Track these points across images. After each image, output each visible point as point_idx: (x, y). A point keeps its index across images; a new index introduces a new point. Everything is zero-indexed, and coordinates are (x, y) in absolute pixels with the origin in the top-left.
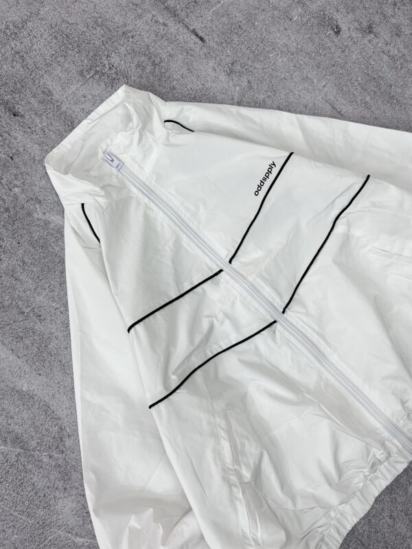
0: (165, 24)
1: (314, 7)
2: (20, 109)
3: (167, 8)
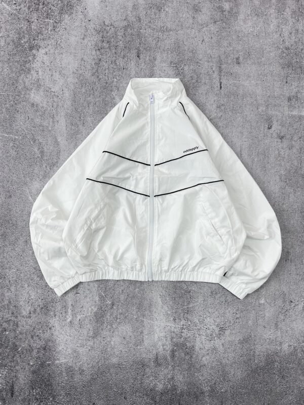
0: (214, 72)
1: (270, 112)
2: (141, 56)
3: (220, 67)
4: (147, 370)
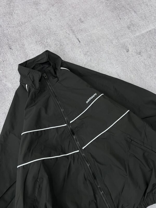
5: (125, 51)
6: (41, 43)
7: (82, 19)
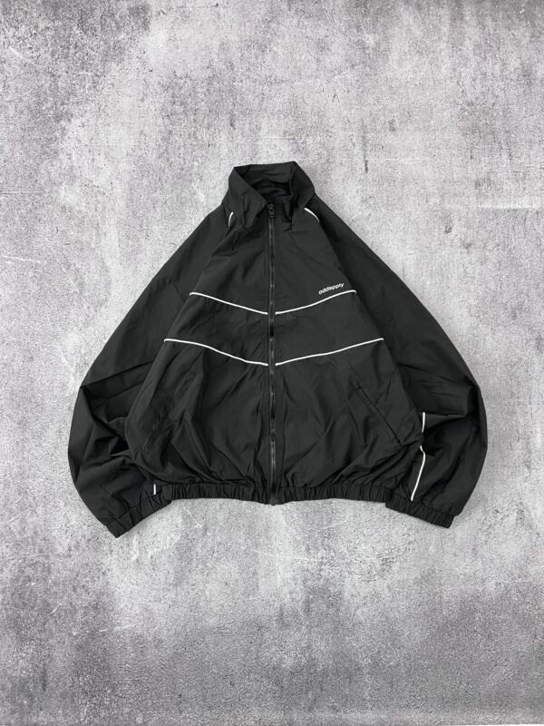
4: (267, 635)
5: (444, 229)
6: (294, 139)
7: (397, 124)
